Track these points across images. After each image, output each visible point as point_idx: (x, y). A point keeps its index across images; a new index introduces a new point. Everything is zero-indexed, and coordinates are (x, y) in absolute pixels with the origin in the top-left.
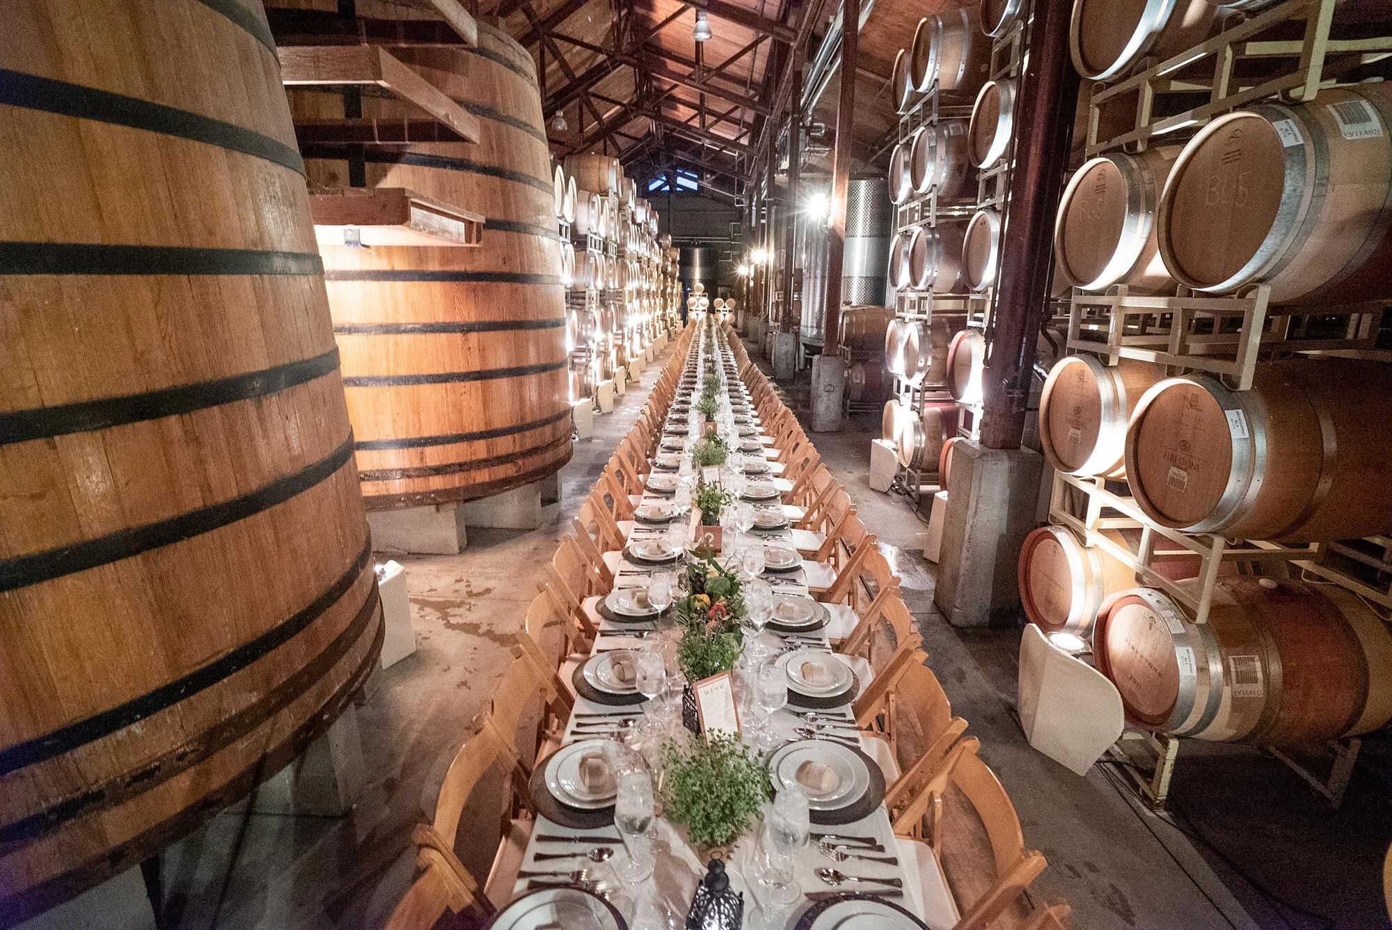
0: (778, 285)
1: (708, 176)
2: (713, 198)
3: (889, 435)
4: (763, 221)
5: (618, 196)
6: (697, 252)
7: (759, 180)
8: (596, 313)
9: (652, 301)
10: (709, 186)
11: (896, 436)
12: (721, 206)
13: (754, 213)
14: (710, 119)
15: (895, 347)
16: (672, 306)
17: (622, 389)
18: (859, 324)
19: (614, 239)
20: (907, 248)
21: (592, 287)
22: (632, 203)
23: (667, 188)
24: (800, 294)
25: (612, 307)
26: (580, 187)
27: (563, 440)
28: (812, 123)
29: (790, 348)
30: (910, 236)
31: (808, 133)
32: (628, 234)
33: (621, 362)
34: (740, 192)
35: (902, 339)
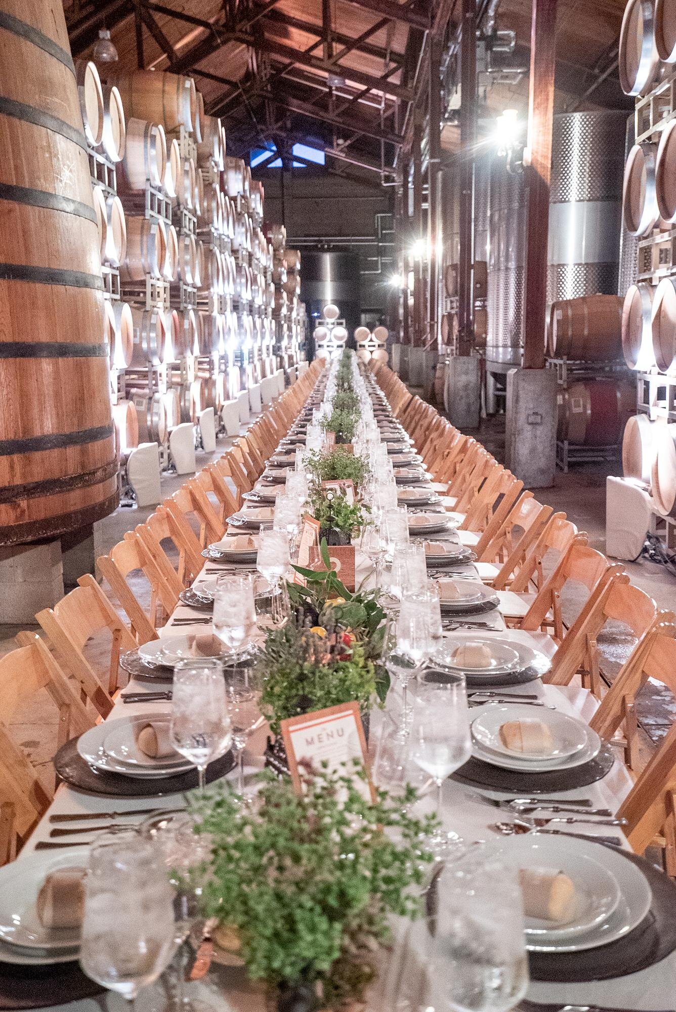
0: (451, 288)
1: (341, 141)
2: (349, 177)
3: (635, 471)
4: (425, 206)
5: (196, 141)
6: (327, 261)
7: (418, 138)
8: (165, 317)
9: (258, 322)
10: (342, 156)
11: (646, 471)
12: (360, 189)
13: (411, 193)
14: (338, 47)
15: (639, 328)
16: (290, 337)
17: (210, 443)
18: (578, 320)
19: (190, 206)
20: (651, 165)
21: (156, 273)
22: (219, 157)
23: (278, 163)
24: (485, 301)
25: (192, 313)
26: (131, 112)
27: (99, 474)
28: (495, 30)
29: (472, 378)
30: (656, 144)
31: (489, 47)
32: (214, 205)
33: (208, 402)
34: (389, 163)
35: (648, 313)
